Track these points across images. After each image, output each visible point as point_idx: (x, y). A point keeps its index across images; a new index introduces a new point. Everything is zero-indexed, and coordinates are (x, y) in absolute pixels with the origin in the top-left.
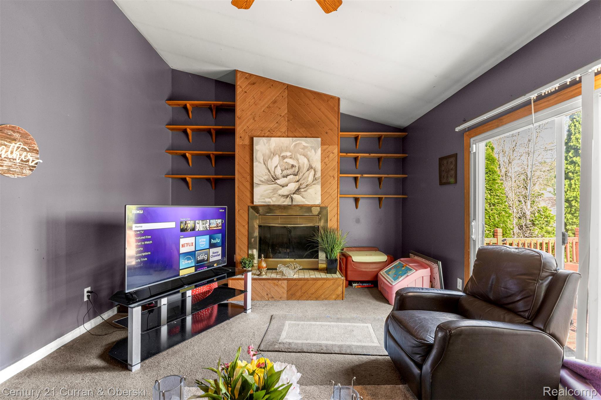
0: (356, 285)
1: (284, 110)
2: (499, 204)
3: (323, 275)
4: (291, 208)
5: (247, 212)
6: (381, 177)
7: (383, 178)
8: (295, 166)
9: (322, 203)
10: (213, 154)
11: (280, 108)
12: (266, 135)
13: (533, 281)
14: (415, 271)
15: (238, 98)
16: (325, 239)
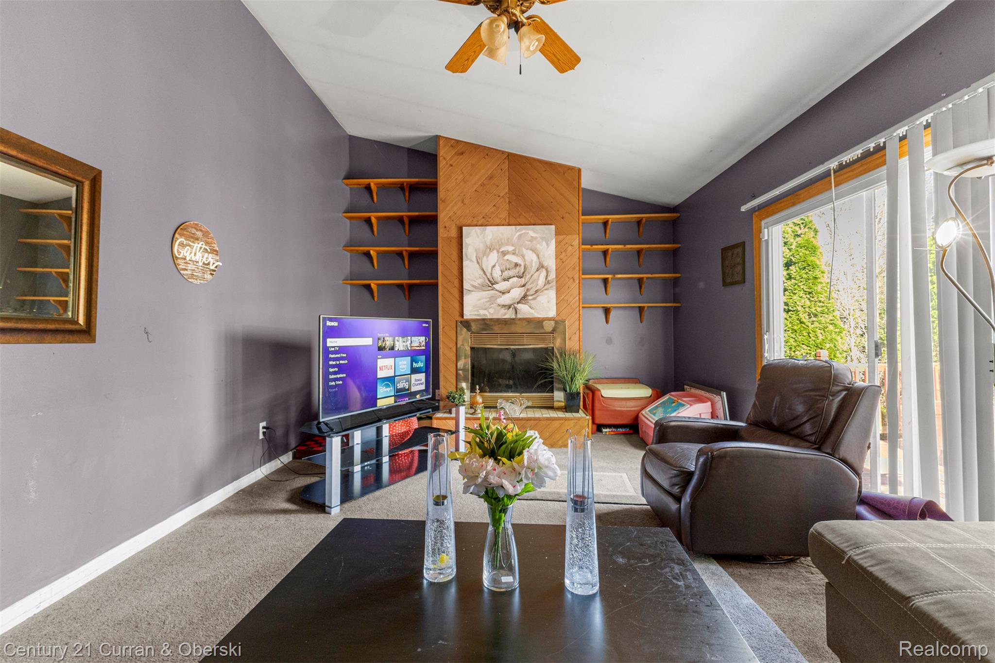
0: (607, 430)
1: (504, 188)
2: (823, 313)
3: (560, 414)
4: (515, 323)
5: (455, 329)
6: (643, 278)
7: (645, 279)
8: (520, 265)
9: (558, 314)
10: (406, 250)
11: (498, 186)
12: (480, 223)
13: (822, 398)
14: (689, 406)
15: (441, 174)
16: (562, 364)
